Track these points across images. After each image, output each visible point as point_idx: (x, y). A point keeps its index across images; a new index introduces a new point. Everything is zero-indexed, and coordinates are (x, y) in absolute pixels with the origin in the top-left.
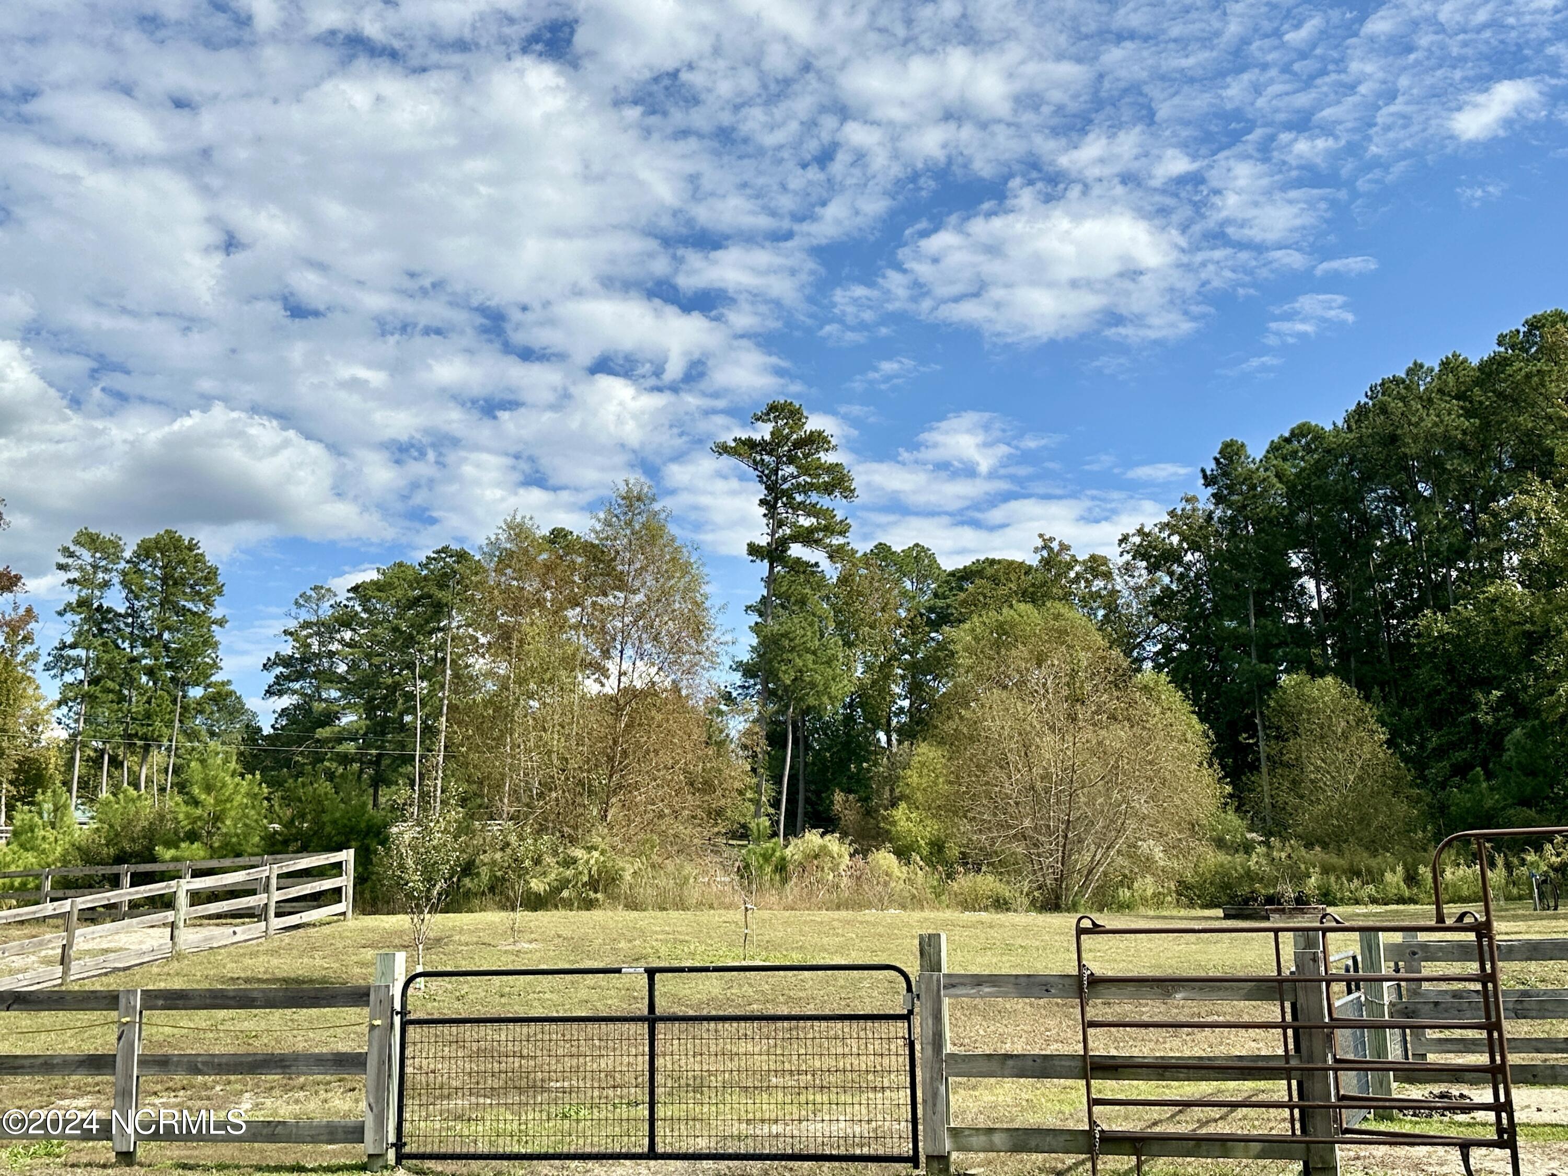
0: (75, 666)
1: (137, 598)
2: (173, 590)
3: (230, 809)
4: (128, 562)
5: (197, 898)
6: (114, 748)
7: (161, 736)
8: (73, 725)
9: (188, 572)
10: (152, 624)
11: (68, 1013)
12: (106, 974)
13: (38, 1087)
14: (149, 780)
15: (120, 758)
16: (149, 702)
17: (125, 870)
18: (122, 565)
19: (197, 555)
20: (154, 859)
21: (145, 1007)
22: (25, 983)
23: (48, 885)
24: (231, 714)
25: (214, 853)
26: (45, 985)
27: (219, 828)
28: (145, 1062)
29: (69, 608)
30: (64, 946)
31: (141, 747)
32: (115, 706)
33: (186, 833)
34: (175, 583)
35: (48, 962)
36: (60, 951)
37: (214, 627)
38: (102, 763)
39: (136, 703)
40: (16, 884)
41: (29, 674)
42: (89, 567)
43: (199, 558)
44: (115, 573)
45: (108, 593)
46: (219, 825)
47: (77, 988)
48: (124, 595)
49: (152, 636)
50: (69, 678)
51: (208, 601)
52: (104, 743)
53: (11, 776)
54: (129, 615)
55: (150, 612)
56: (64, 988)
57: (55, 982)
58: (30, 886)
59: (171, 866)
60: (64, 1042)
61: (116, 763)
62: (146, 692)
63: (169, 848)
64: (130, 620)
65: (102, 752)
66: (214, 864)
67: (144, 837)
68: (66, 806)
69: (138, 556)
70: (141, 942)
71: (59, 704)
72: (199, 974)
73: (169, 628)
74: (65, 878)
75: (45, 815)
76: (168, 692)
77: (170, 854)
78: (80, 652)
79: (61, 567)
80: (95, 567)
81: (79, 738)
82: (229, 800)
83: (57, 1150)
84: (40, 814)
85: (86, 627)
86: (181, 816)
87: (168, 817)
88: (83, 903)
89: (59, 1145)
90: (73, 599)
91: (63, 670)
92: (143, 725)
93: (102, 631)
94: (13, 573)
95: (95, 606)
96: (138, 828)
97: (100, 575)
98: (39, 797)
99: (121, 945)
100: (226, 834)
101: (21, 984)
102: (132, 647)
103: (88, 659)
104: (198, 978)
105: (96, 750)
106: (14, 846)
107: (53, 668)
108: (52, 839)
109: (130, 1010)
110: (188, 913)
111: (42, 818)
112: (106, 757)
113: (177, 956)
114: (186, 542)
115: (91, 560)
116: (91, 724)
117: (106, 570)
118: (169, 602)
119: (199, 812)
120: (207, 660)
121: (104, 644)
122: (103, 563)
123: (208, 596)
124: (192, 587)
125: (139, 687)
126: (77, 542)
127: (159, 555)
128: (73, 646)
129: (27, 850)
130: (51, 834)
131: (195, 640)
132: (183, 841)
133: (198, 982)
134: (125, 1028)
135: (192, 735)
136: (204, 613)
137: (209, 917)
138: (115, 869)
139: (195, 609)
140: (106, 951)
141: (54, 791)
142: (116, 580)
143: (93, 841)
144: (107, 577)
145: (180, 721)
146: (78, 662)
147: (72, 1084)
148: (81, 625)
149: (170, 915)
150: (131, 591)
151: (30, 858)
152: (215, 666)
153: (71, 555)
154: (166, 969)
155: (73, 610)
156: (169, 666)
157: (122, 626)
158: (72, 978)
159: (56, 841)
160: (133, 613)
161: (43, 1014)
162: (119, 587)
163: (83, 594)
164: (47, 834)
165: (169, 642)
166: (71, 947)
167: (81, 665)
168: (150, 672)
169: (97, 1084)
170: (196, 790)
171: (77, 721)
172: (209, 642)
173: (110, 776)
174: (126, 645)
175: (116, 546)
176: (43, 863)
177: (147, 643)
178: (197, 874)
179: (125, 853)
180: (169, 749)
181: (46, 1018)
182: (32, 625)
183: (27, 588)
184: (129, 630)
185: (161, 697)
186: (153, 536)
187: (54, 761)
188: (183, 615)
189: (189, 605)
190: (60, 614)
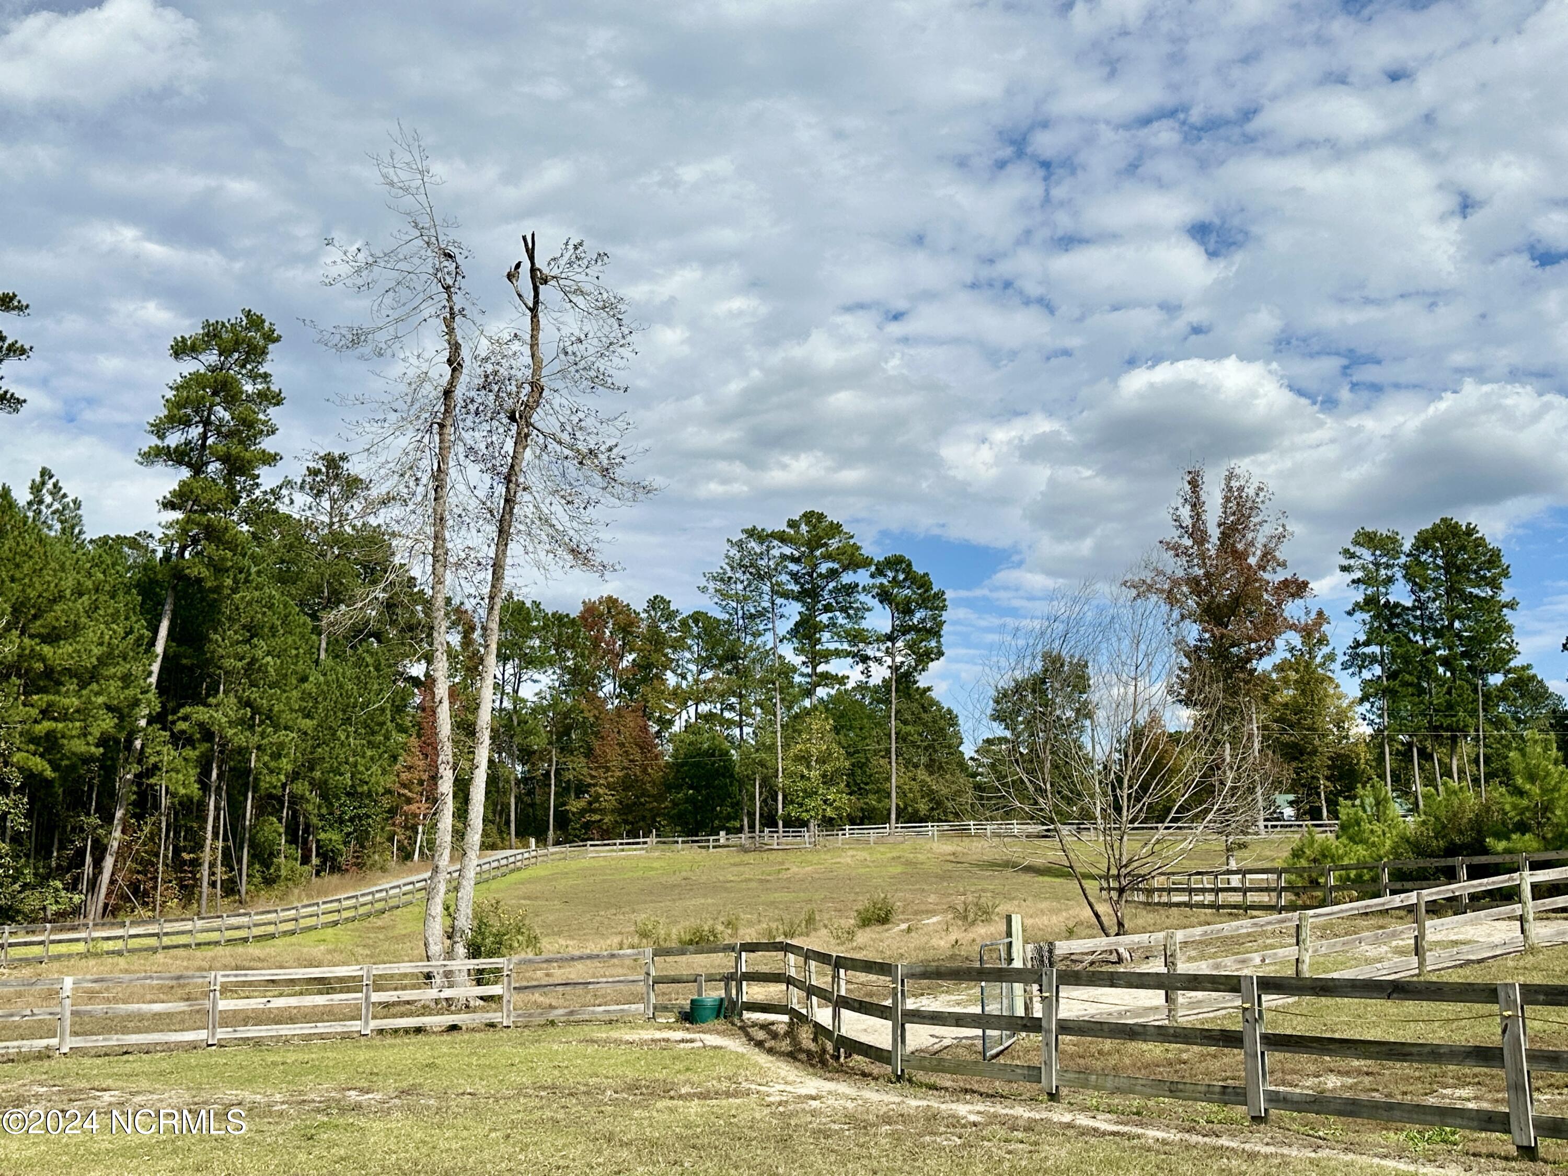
0: (1371, 663)
1: (1422, 589)
2: (1457, 578)
3: (1558, 799)
4: (1408, 556)
5: (1540, 891)
6: (1420, 741)
7: (1466, 726)
8: (1377, 721)
9: (1470, 558)
10: (1441, 614)
11: (1432, 1004)
12: (1461, 966)
13: (1417, 1074)
14: (1461, 771)
15: (1429, 750)
16: (1449, 692)
17: (1461, 863)
18: (1403, 559)
19: (1477, 539)
20: (1485, 851)
21: (1525, 1001)
22: (1385, 972)
23: (1386, 878)
24: (1534, 699)
25: (1548, 844)
26: (1402, 975)
27: (1549, 819)
28: (1534, 1057)
29: (1357, 607)
30: (1416, 937)
31: (1447, 738)
32: (1417, 700)
33: (1514, 824)
34: (1459, 571)
35: (1400, 952)
36: (1412, 941)
37: (1505, 611)
38: (1412, 756)
39: (1437, 696)
40: (1352, 876)
41: (1329, 674)
42: (1371, 566)
43: (1480, 542)
44: (1397, 568)
45: (1392, 588)
46: (1549, 815)
47: (1434, 979)
48: (1409, 588)
49: (1443, 627)
50: (1366, 675)
51: (1494, 584)
52: (1410, 736)
53: (1327, 772)
54: (1418, 608)
55: (1437, 603)
56: (1422, 979)
57: (1412, 972)
58: (1366, 877)
59: (1508, 858)
60: (1434, 1032)
61: (1425, 756)
62: (1445, 682)
63: (1499, 840)
64: (1418, 613)
65: (1410, 745)
66: (1552, 855)
67: (1472, 829)
68: (1386, 800)
69: (1417, 549)
70: (1489, 935)
71: (1362, 700)
72: (1558, 969)
73: (1459, 617)
74: (1400, 870)
75: (1369, 809)
76: (1467, 681)
77: (1501, 845)
78: (1375, 649)
79: (1345, 569)
80: (1377, 565)
81: (1386, 733)
82: (1556, 789)
83: (1452, 1138)
84: (1363, 806)
85: (1376, 624)
86: (1508, 807)
87: (1493, 808)
88: (1429, 895)
89: (1453, 1133)
90: (1360, 599)
91: (1361, 668)
92: (1446, 716)
93: (1392, 627)
94: (1301, 579)
95: (1382, 602)
96: (1465, 820)
97: (1383, 572)
98: (1360, 790)
99: (1469, 937)
100: (1557, 825)
101: (1380, 973)
102: (1424, 639)
103: (1383, 654)
104: (1558, 973)
105: (1403, 744)
106: (1344, 840)
107: (1351, 666)
108: (1380, 833)
109: (1510, 1004)
110: (1536, 907)
111: (1365, 811)
112: (1415, 750)
113: (1531, 950)
114: (1464, 528)
115: (1372, 558)
116: (1395, 718)
117: (1388, 566)
118: (1455, 590)
119: (1525, 802)
120: (1503, 645)
121: (1397, 639)
122: (1384, 560)
123: (1494, 579)
124: (1476, 572)
125: (1438, 678)
126: (1356, 543)
127: (1438, 545)
128: (1367, 643)
129: (1356, 843)
130: (1377, 827)
131: (1487, 625)
132: (1514, 833)
133: (1559, 977)
134: (1508, 1021)
135: (1499, 723)
136: (1492, 597)
137: (1555, 911)
138: (1450, 861)
139: (1483, 595)
140: (1455, 943)
141: (1373, 786)
142: (1399, 575)
143: (1422, 832)
144: (1389, 573)
145: (1484, 710)
146: (1373, 659)
147: (1450, 1074)
148: (1371, 623)
149: (1517, 909)
150: (1415, 584)
151: (1361, 851)
152: (1512, 651)
153: (1352, 556)
154: (1521, 963)
155: (1361, 609)
156: (1464, 655)
157: (1411, 619)
158: (1429, 968)
159: (1384, 834)
160: (1421, 605)
161: (1407, 1003)
162: (1402, 581)
163: (1369, 592)
164: (1375, 828)
165: (1460, 631)
166: (1423, 938)
167: (1377, 661)
168: (1445, 662)
169: (1475, 1076)
170: (1519, 781)
171: (1380, 716)
172: (1502, 627)
173: (1421, 768)
174: (1418, 638)
175: (1393, 540)
176: (1374, 855)
177: (1438, 634)
178: (1536, 866)
179: (1455, 844)
180: (1476, 739)
181: (1411, 1007)
182: (1325, 627)
183: (1315, 592)
184: (1418, 622)
185: (1461, 687)
186: (1429, 526)
187: (1365, 756)
188: (1471, 602)
189: (1476, 591)
190: (1350, 613)
